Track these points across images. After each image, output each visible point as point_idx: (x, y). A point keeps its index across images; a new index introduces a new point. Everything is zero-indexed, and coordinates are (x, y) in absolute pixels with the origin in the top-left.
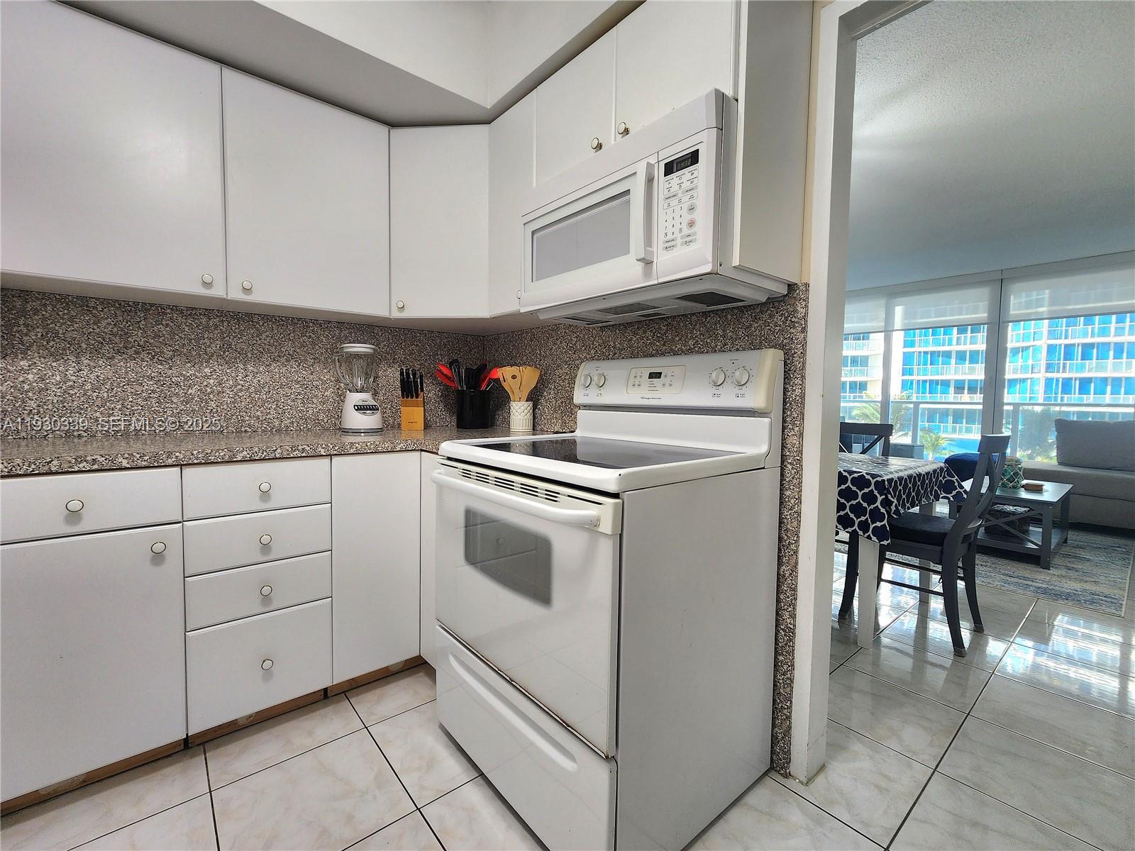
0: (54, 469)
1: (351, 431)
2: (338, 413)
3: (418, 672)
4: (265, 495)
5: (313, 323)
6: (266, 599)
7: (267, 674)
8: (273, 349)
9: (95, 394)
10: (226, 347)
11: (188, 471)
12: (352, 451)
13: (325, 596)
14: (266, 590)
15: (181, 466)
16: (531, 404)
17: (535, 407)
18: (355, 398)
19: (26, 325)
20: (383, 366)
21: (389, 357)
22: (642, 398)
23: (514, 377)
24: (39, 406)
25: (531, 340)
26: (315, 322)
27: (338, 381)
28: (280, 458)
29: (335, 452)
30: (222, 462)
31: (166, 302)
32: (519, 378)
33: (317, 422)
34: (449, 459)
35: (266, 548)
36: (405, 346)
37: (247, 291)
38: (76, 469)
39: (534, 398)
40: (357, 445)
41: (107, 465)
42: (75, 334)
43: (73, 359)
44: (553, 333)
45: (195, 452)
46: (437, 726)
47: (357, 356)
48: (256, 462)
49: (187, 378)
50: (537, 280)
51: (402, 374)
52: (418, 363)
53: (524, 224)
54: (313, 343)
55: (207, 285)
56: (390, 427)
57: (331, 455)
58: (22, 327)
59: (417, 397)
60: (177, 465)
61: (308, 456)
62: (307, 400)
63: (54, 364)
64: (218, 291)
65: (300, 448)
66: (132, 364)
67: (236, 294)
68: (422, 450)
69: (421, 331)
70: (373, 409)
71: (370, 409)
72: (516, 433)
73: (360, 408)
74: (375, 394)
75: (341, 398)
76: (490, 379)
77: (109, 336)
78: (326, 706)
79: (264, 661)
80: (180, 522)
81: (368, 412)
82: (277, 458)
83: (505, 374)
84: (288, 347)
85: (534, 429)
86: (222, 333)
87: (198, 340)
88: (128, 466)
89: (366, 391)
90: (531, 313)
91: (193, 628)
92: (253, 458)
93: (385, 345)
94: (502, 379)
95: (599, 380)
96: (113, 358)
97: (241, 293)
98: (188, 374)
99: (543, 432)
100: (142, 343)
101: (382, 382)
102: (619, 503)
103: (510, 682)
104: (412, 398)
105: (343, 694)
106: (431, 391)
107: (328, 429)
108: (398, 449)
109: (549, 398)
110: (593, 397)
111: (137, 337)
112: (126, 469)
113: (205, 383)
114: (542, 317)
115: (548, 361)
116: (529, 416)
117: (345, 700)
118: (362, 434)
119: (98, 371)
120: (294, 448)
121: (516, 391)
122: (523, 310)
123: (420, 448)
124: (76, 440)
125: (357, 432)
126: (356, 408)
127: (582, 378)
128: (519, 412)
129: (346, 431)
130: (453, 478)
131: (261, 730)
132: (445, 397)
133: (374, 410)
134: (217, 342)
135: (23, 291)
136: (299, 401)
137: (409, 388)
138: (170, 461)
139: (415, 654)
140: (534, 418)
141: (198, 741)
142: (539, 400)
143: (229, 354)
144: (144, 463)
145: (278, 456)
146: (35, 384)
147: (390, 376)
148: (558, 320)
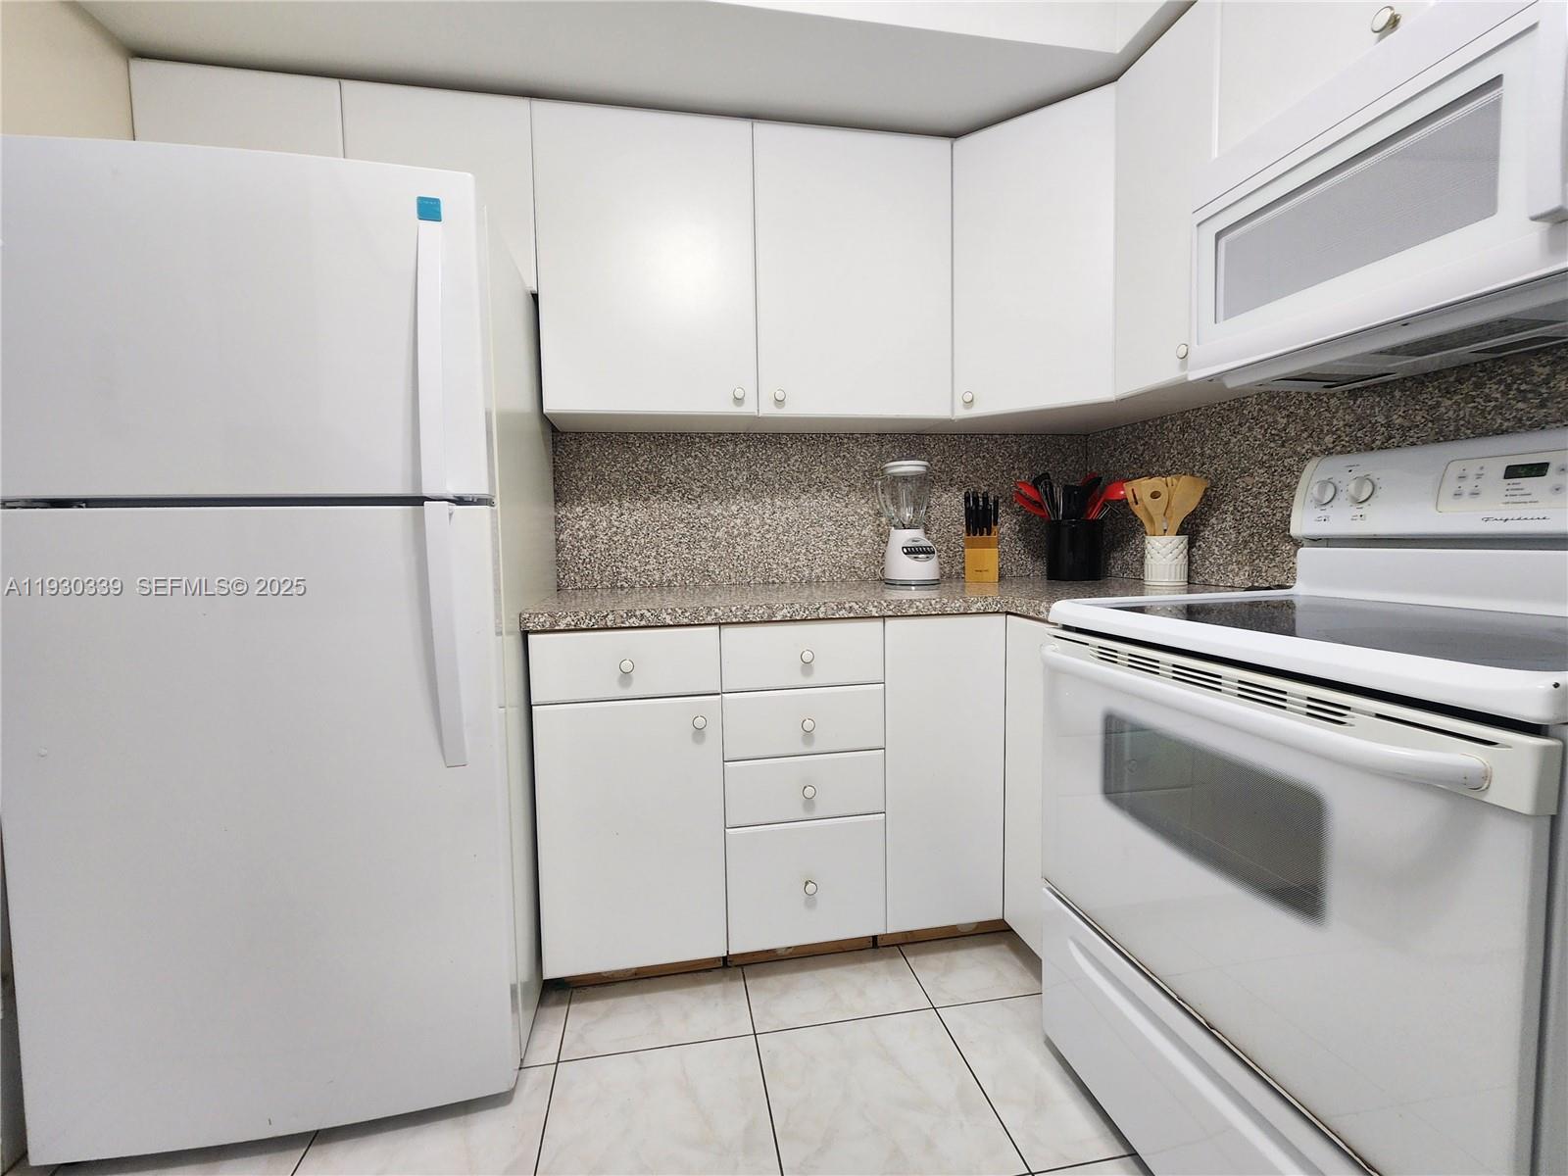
0: (609, 624)
1: (898, 583)
2: (880, 558)
3: (999, 943)
4: (807, 666)
5: (849, 438)
6: (809, 803)
7: (810, 900)
8: (802, 477)
9: (634, 540)
10: (753, 478)
11: (727, 631)
12: (911, 612)
13: (876, 810)
14: (809, 792)
15: (720, 624)
16: (1184, 539)
17: (1191, 544)
18: (902, 537)
19: (581, 469)
20: (937, 491)
21: (944, 477)
22: (1488, 519)
23: (1155, 495)
24: (590, 555)
25: (1183, 431)
26: (850, 436)
27: (879, 514)
28: (824, 619)
29: (890, 613)
30: (761, 622)
31: (697, 428)
32: (1164, 497)
33: (853, 570)
34: (1066, 628)
35: (808, 735)
36: (966, 459)
37: (779, 402)
38: (627, 625)
39: (1191, 529)
40: (918, 604)
41: (653, 622)
42: (617, 475)
43: (616, 502)
44: (1233, 416)
45: (734, 609)
46: (1041, 1040)
47: (905, 479)
48: (798, 623)
49: (715, 519)
50: (1225, 319)
51: (967, 499)
52: (986, 483)
53: (1199, 225)
54: (848, 466)
55: (738, 401)
56: (951, 577)
57: (884, 617)
58: (577, 472)
59: (989, 534)
60: (714, 624)
61: (856, 618)
62: (841, 541)
63: (601, 509)
64: (748, 409)
65: (847, 606)
66: (664, 504)
67: (768, 410)
68: (1008, 613)
69: (990, 436)
70: (927, 552)
71: (924, 553)
72: (1158, 589)
73: (912, 551)
74: (927, 531)
75: (884, 538)
76: (1105, 500)
77: (645, 474)
78: (874, 959)
79: (807, 883)
80: (718, 694)
81: (920, 556)
82: (820, 619)
83: (1140, 490)
84: (819, 472)
85: (1191, 582)
86: (749, 460)
87: (725, 472)
88: (671, 623)
89: (917, 528)
90: (1210, 379)
91: (733, 825)
92: (794, 618)
93: (938, 461)
94: (1131, 499)
95: (1359, 489)
96: (648, 499)
97: (774, 407)
98: (716, 514)
99: (1206, 586)
100: (673, 480)
101: (935, 513)
102: (1556, 746)
103: (1208, 1029)
104: (981, 534)
105: (896, 947)
106: (1006, 524)
107: (865, 580)
108: (974, 611)
109: (1222, 526)
110: (1341, 521)
111: (669, 472)
112: (669, 626)
113: (732, 524)
114: (1231, 383)
115: (1220, 464)
116: (1182, 560)
117: (898, 957)
118: (913, 588)
119: (637, 515)
120: (840, 606)
121: (1158, 518)
122: (1193, 376)
123: (1005, 609)
124: (619, 591)
125: (906, 585)
126: (905, 550)
127: (1316, 488)
128: (1163, 554)
129: (891, 584)
130: (1082, 659)
131: (801, 969)
132: (1025, 532)
133: (929, 553)
134: (744, 473)
135: (577, 433)
136: (832, 543)
137: (979, 519)
138: (709, 619)
139: (997, 916)
140: (1190, 563)
141: (738, 962)
142: (1199, 532)
143: (758, 487)
144: (686, 621)
145: (821, 616)
146: (587, 532)
147: (951, 505)
148: (1267, 384)
